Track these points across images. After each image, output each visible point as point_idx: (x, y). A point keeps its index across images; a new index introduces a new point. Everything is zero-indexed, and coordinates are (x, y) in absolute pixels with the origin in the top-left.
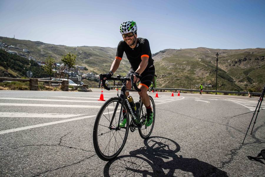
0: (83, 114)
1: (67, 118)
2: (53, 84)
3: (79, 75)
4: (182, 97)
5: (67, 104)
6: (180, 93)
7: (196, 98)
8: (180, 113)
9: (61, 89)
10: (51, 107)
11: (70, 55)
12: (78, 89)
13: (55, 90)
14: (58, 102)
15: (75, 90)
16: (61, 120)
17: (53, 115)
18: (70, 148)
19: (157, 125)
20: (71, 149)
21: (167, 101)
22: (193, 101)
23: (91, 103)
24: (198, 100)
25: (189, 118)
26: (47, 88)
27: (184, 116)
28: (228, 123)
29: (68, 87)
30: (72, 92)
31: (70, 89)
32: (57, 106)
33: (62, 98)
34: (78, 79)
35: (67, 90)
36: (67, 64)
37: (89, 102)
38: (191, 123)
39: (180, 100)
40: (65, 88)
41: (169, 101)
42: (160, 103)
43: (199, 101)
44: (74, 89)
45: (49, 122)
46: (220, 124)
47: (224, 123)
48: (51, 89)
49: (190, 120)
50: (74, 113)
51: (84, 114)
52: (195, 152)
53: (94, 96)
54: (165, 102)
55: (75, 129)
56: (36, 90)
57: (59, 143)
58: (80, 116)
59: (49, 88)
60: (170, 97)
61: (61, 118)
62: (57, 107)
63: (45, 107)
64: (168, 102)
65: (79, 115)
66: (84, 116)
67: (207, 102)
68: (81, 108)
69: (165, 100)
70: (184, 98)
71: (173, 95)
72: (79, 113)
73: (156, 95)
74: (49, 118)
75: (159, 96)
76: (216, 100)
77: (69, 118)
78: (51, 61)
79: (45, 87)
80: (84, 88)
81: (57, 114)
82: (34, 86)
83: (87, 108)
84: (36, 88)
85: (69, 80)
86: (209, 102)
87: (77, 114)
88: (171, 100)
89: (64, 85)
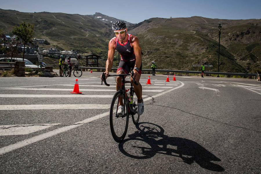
0: (53, 124)
1: (29, 136)
3: (40, 54)
5: (25, 104)
8: (193, 112)
9: (14, 74)
11: (25, 25)
12: (39, 73)
13: (5, 76)
15: (34, 75)
16: (19, 140)
17: (4, 130)
21: (166, 90)
27: (202, 119)
29: (24, 70)
30: (31, 77)
31: (26, 73)
32: (11, 109)
33: (17, 90)
35: (23, 75)
36: (21, 37)
37: (59, 98)
39: (180, 88)
40: (20, 72)
41: (169, 91)
42: (158, 95)
43: (204, 89)
44: (33, 73)
50: (39, 123)
51: (56, 124)
53: (64, 85)
54: (164, 93)
61: (19, 136)
62: (9, 111)
65: (48, 126)
66: (56, 127)
67: (215, 90)
68: (48, 110)
69: (161, 89)
70: (183, 84)
71: (168, 80)
72: (48, 122)
80: (47, 71)
81: (10, 126)
83: (58, 110)
85: (24, 59)
86: (218, 90)
87: (44, 124)
88: (169, 89)
89: (18, 67)
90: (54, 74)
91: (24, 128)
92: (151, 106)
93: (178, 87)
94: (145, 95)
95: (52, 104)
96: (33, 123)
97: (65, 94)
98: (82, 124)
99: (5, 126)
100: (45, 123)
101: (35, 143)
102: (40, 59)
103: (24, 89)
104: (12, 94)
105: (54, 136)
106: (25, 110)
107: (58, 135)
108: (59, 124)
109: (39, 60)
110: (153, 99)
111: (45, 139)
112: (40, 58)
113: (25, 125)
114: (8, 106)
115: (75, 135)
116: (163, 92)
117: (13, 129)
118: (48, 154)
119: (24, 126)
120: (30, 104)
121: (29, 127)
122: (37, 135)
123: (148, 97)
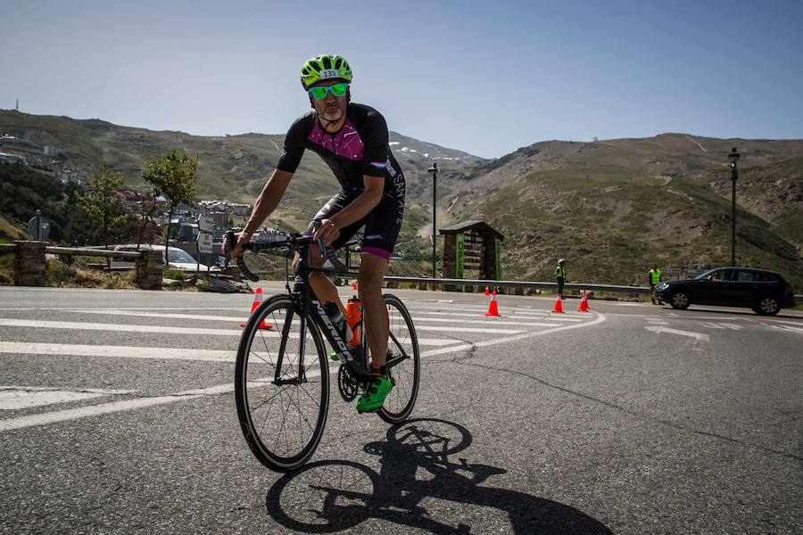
0: (114, 391)
1: (17, 413)
3: (205, 232)
4: (596, 317)
5: (91, 343)
6: (589, 302)
8: (575, 388)
9: (135, 282)
11: (174, 157)
12: (200, 282)
13: (110, 287)
14: (66, 331)
21: (531, 329)
22: (639, 331)
23: (200, 337)
24: (659, 330)
25: (614, 413)
27: (592, 405)
30: (177, 292)
31: (169, 281)
32: (38, 352)
33: (102, 315)
35: (157, 286)
36: (164, 189)
38: (618, 441)
39: (584, 327)
40: (150, 277)
41: (539, 333)
42: (498, 341)
43: (662, 332)
48: (95, 281)
49: (618, 426)
50: (82, 386)
51: (120, 392)
58: (89, 403)
59: (87, 280)
60: (549, 316)
62: (30, 355)
64: (534, 334)
65: (98, 393)
66: (116, 398)
67: (698, 336)
68: (135, 360)
69: (523, 326)
70: (602, 318)
71: (559, 309)
72: (104, 386)
73: (488, 307)
75: (500, 309)
77: (29, 412)
78: (108, 182)
79: (73, 274)
82: (32, 269)
83: (163, 361)
85: (170, 248)
86: (707, 338)
87: (88, 390)
88: (547, 328)
89: (146, 266)
90: (241, 287)
91: (26, 394)
92: (452, 365)
93: (581, 325)
94: (456, 339)
95: (161, 347)
96: (61, 386)
97: (223, 328)
98: (197, 396)
100: (95, 387)
101: (15, 430)
102: (204, 246)
103: (126, 313)
104: (82, 321)
105: (83, 419)
106: (72, 357)
107: (102, 416)
108: (133, 391)
109: (202, 249)
110: (474, 349)
111: (53, 424)
112: (205, 243)
113: (36, 388)
114: (40, 345)
115: (148, 421)
116: (520, 333)
118: (20, 460)
119: (28, 391)
120: (102, 344)
121: (39, 394)
122: (43, 412)
123: (460, 344)
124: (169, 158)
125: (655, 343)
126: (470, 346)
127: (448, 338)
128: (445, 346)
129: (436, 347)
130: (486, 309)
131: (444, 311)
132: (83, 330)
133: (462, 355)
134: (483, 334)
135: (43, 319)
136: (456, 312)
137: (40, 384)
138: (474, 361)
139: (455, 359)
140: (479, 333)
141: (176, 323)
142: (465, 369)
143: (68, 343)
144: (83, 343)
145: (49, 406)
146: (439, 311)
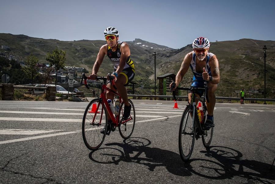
0: (57, 130)
1: (32, 136)
2: (36, 92)
3: (71, 79)
5: (42, 118)
7: (232, 109)
9: (45, 98)
10: (18, 121)
12: (69, 98)
13: (37, 100)
14: (32, 114)
15: (64, 100)
17: (15, 132)
18: (16, 173)
19: (156, 144)
20: (16, 175)
22: (227, 112)
23: (77, 116)
26: (26, 96)
28: (263, 142)
29: (55, 95)
30: (61, 102)
31: (57, 98)
34: (69, 84)
35: (54, 100)
40: (51, 96)
42: (176, 116)
43: (234, 113)
44: (63, 98)
45: (5, 140)
46: (250, 143)
47: (257, 142)
48: (31, 98)
50: (46, 129)
51: (59, 130)
52: (193, 180)
55: (35, 150)
56: (10, 99)
57: (3, 166)
58: (51, 133)
59: (28, 98)
61: (24, 135)
62: (26, 121)
63: (9, 121)
65: (53, 131)
66: (58, 132)
67: (246, 114)
68: (59, 122)
72: (54, 129)
74: (7, 135)
75: (178, 106)
76: (261, 111)
77: (36, 135)
78: (33, 61)
79: (23, 96)
80: (77, 96)
81: (21, 130)
82: (8, 94)
83: (68, 122)
84: (10, 97)
85: (57, 86)
86: (249, 114)
89: (49, 92)
90: (84, 100)
91: (31, 131)
92: (160, 123)
94: (162, 115)
95: (65, 119)
99: (16, 130)
100: (50, 129)
101: (35, 139)
103: (48, 109)
104: (35, 111)
105: (52, 137)
106: (39, 122)
107: (57, 136)
108: (62, 130)
109: (70, 85)
110: (168, 118)
111: (44, 138)
112: (71, 84)
114: (26, 119)
115: (71, 137)
117: (22, 132)
120: (46, 118)
121: (35, 131)
122: (40, 135)
123: (163, 117)
124: (55, 52)
125: (230, 116)
126: (166, 118)
127: (159, 115)
128: (158, 118)
129: (155, 118)
130: (173, 106)
131: (158, 107)
132: (37, 114)
133: (164, 120)
134: (171, 114)
135: (21, 111)
136: (163, 107)
137: (34, 129)
138: (167, 122)
139: (161, 121)
140: (170, 114)
141: (66, 111)
142: (164, 124)
143: (35, 118)
144: (40, 118)
145: (40, 134)
146: (157, 107)
